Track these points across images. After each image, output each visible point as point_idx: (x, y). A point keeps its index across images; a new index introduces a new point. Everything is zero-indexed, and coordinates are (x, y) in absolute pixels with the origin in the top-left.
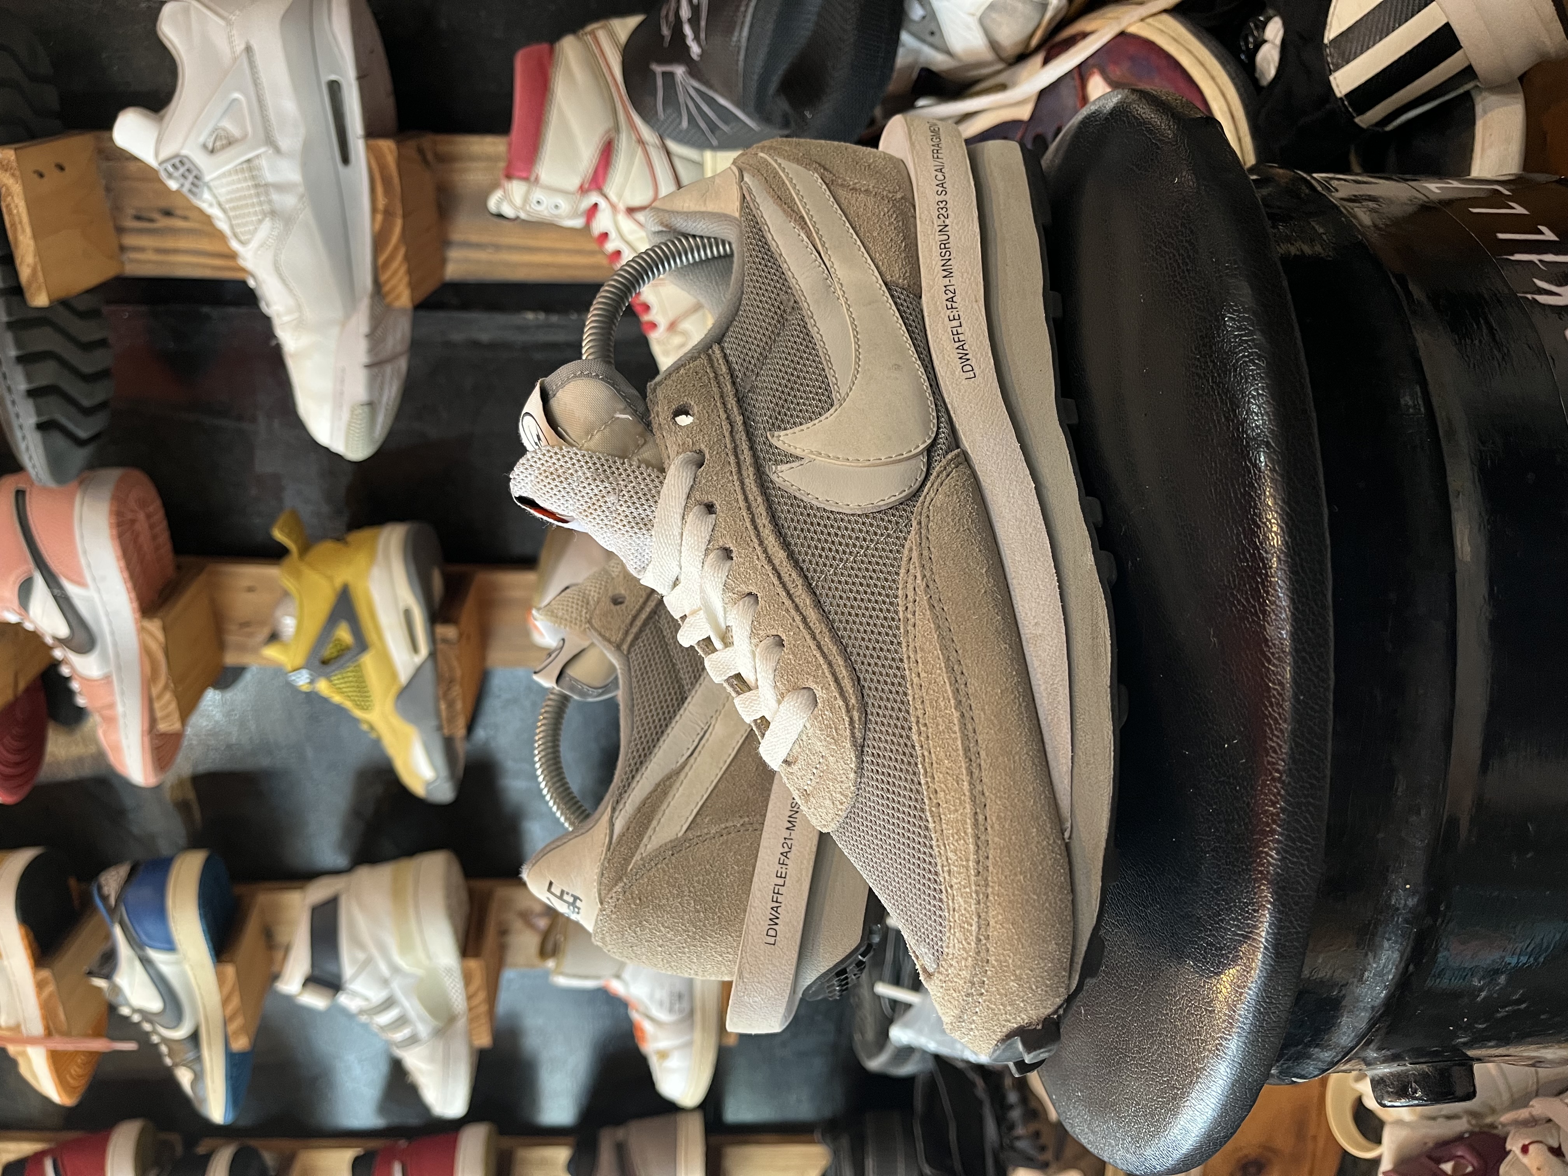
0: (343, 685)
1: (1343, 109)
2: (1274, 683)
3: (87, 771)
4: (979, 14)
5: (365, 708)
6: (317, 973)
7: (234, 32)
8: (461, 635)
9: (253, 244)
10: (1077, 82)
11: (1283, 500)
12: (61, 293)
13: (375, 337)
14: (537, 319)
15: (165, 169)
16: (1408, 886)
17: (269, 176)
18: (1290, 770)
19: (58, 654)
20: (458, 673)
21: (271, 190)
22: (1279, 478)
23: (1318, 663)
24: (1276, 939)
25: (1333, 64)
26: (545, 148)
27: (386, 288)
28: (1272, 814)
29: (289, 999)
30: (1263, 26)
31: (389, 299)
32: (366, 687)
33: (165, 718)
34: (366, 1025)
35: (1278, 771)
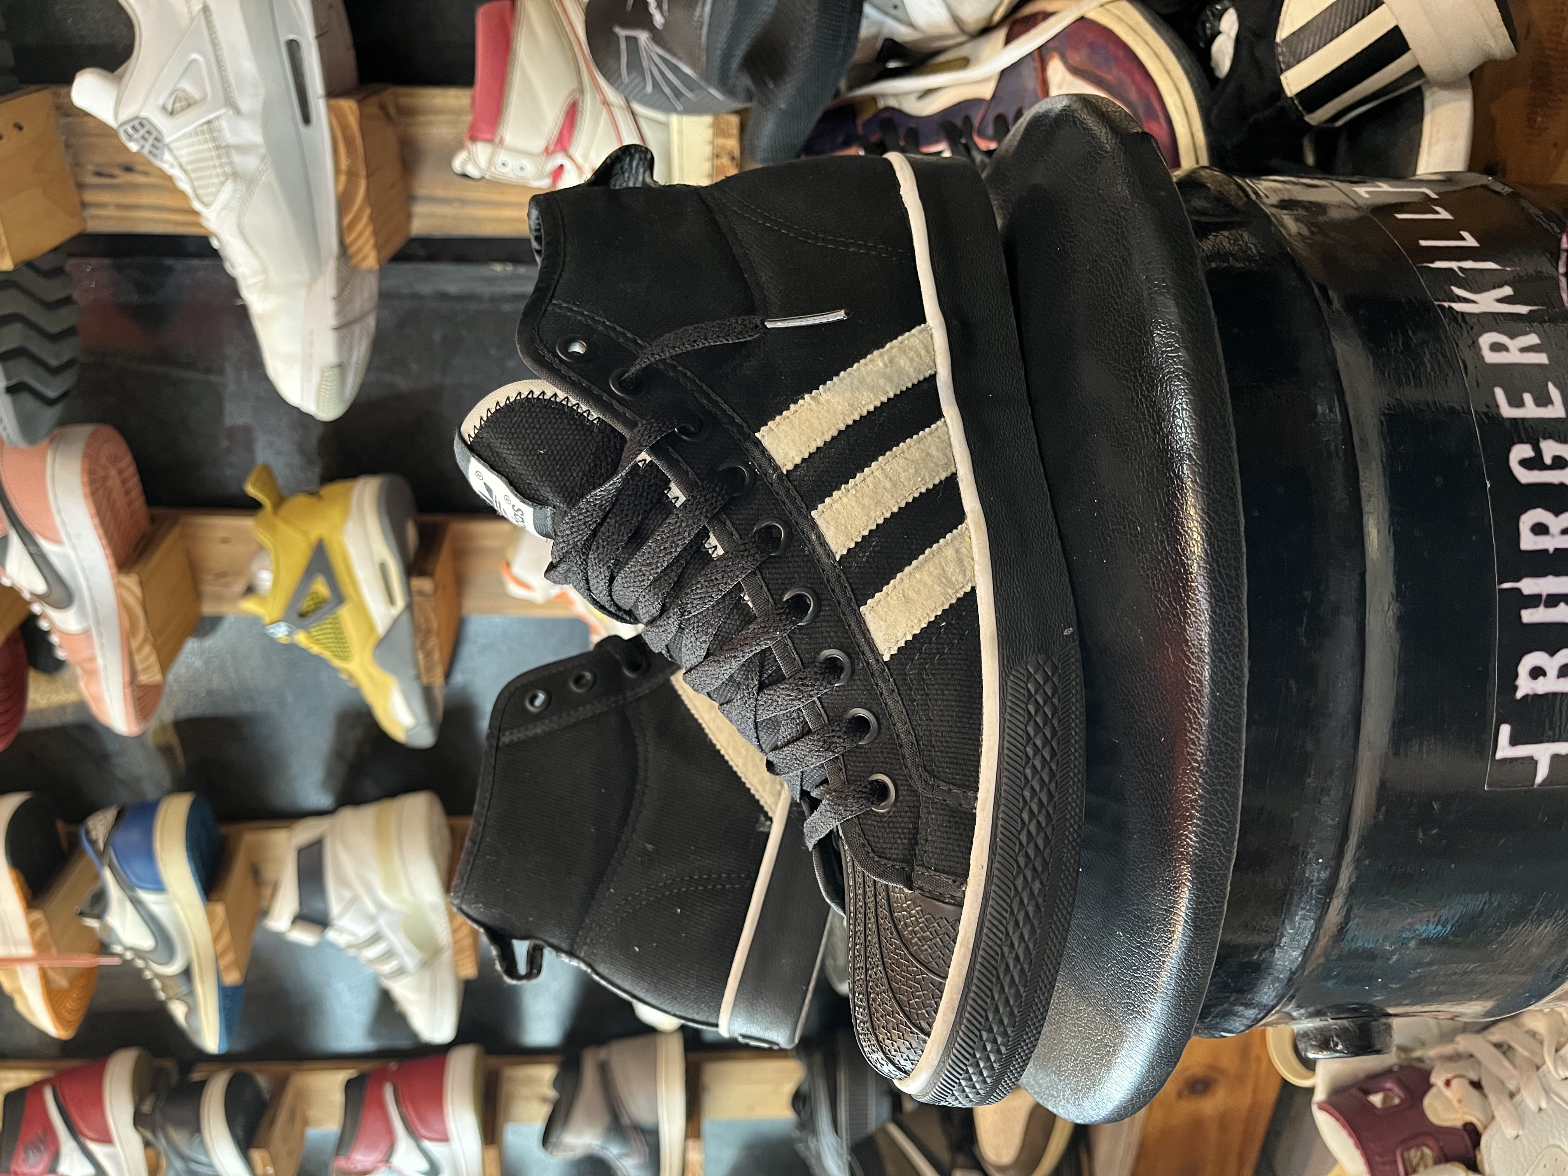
0: (321, 637)
1: (1293, 107)
2: (1193, 680)
3: (69, 718)
5: (344, 658)
6: (305, 911)
8: (436, 587)
9: (217, 205)
10: (1037, 64)
12: (26, 254)
13: (342, 299)
14: (505, 270)
15: (126, 132)
16: (1321, 861)
17: (229, 138)
18: (1207, 760)
19: (36, 608)
20: (435, 625)
21: (232, 151)
22: (1200, 490)
23: (1234, 662)
24: (1195, 914)
25: (1284, 62)
26: (508, 109)
27: (353, 249)
29: (278, 937)
30: (1219, 16)
31: (354, 261)
32: (344, 638)
33: (145, 670)
34: (355, 959)
35: (1196, 761)
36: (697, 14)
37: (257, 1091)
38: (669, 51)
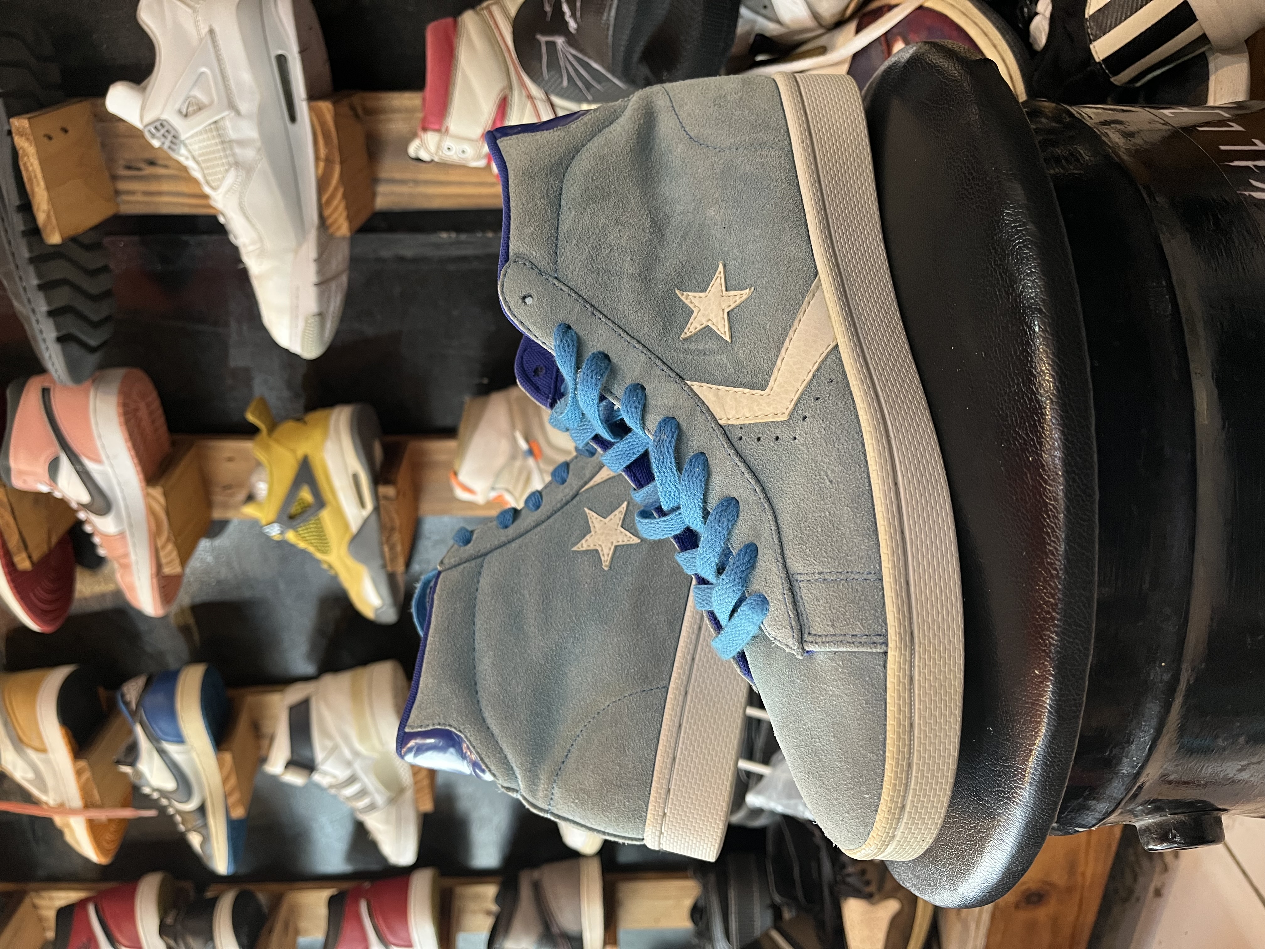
0: (306, 535)
1: (1101, 72)
2: (1050, 500)
3: (108, 604)
5: (324, 552)
6: (295, 758)
7: (199, 18)
8: (398, 493)
9: (222, 190)
10: (884, 47)
11: (1053, 354)
12: (71, 232)
13: (322, 260)
14: (450, 237)
15: (149, 131)
16: (1163, 664)
17: (232, 134)
18: (1065, 568)
19: (82, 515)
20: (397, 523)
21: (235, 145)
22: (1050, 337)
23: (1085, 481)
25: (1092, 34)
26: (453, 105)
27: (330, 221)
28: (1052, 604)
29: (274, 779)
31: (331, 230)
32: (325, 536)
33: (169, 563)
34: (335, 797)
35: (1055, 569)
36: (605, 18)
37: (259, 907)
38: (581, 51)
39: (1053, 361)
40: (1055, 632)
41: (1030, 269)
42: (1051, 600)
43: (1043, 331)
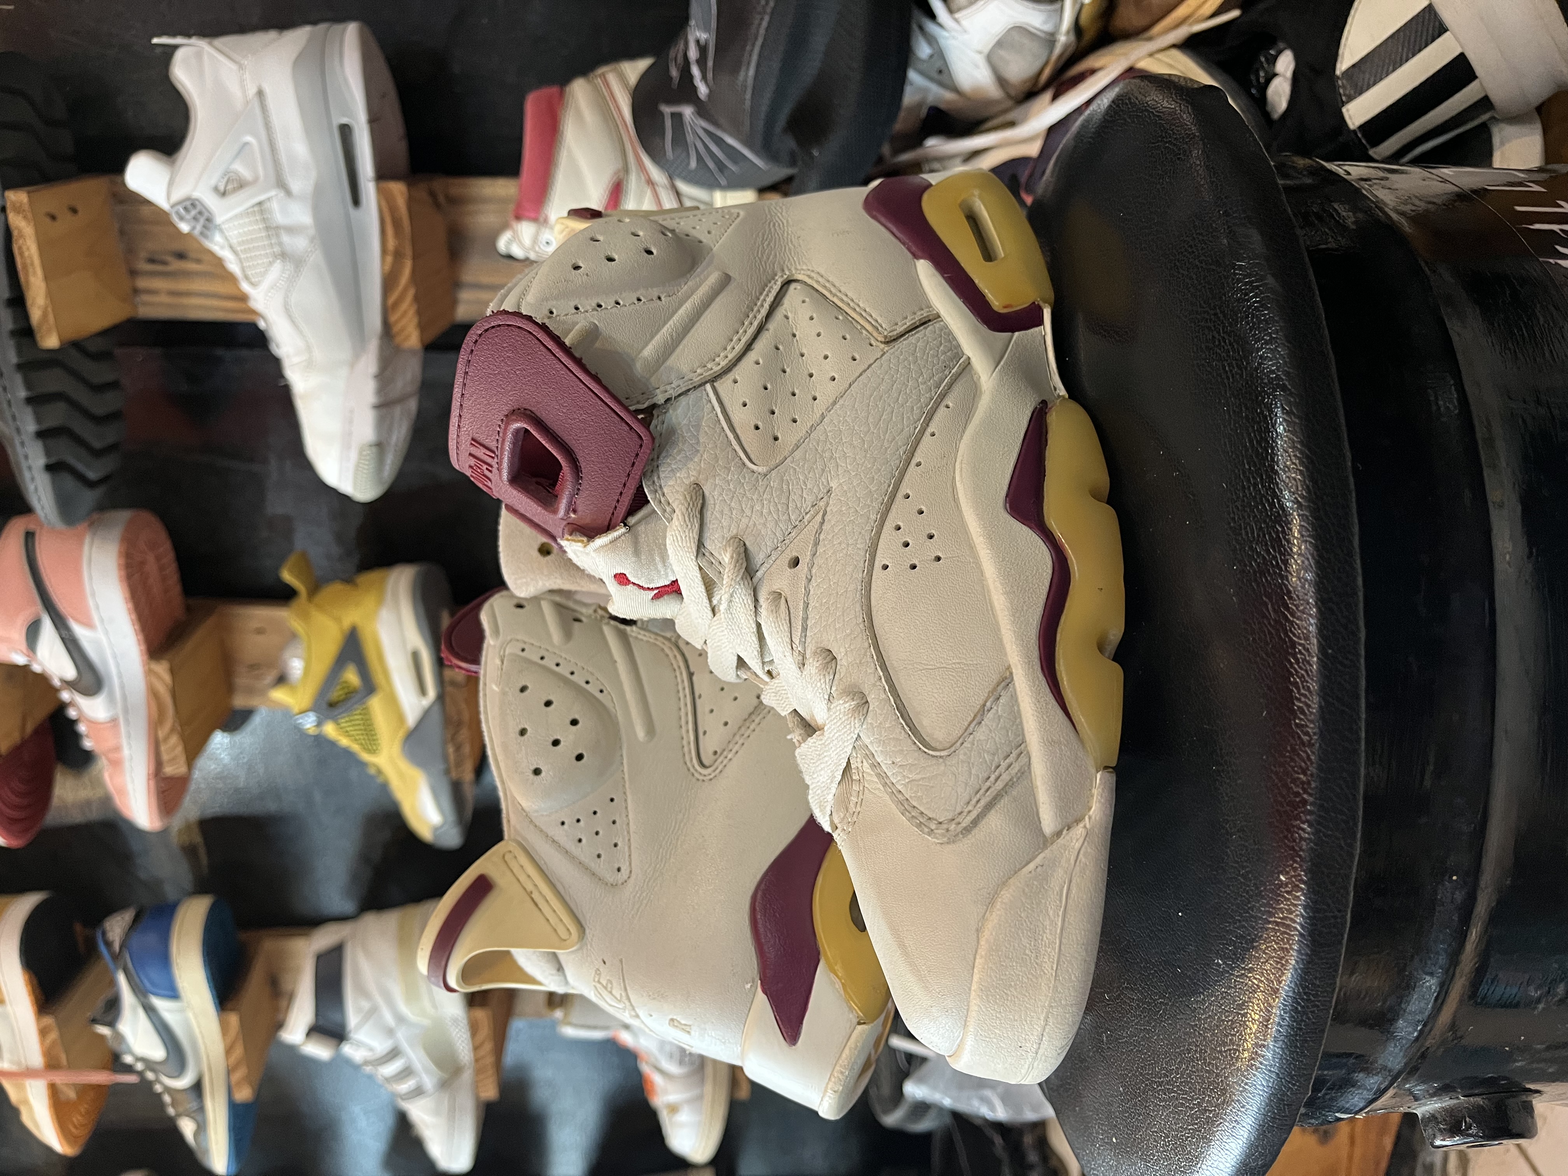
0: (351, 728)
1: (1357, 142)
3: (94, 815)
4: (986, 50)
5: (373, 751)
6: (321, 1023)
7: (247, 76)
9: (264, 286)
12: (73, 335)
15: (177, 213)
17: (279, 218)
18: (1321, 731)
19: (65, 696)
20: (467, 717)
21: (282, 232)
22: (1297, 421)
23: (1346, 613)
25: (1345, 95)
26: (554, 188)
27: (396, 329)
29: (292, 1049)
30: (1273, 60)
31: (398, 340)
32: (373, 730)
33: (173, 760)
34: (371, 1077)
35: (1307, 734)
36: (741, 78)
38: (714, 123)
39: (1301, 452)
40: (1307, 821)
41: (1270, 334)
42: (1302, 776)
43: (1288, 413)
